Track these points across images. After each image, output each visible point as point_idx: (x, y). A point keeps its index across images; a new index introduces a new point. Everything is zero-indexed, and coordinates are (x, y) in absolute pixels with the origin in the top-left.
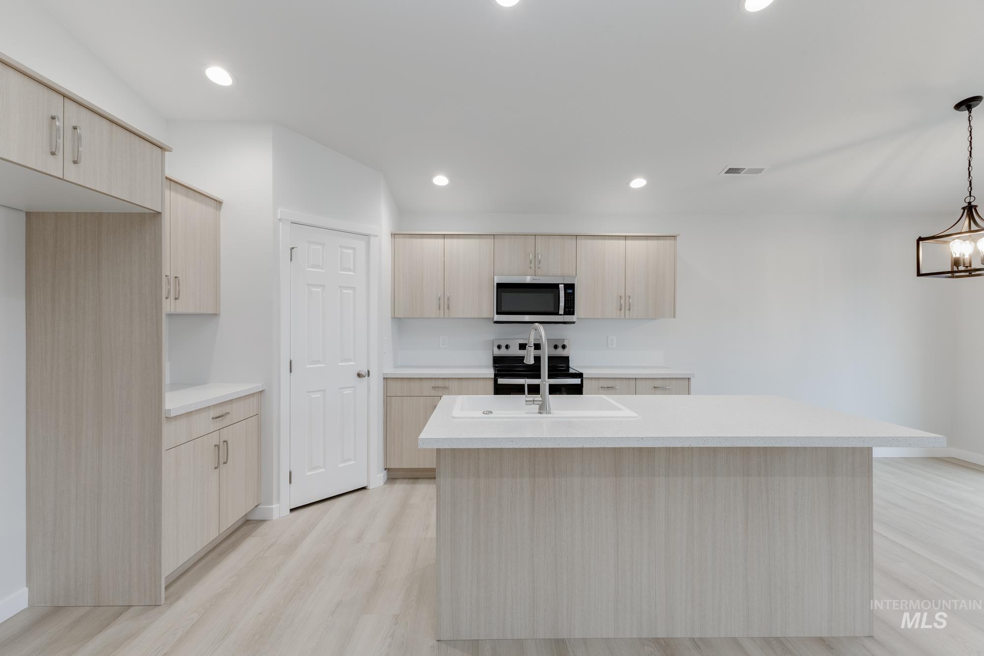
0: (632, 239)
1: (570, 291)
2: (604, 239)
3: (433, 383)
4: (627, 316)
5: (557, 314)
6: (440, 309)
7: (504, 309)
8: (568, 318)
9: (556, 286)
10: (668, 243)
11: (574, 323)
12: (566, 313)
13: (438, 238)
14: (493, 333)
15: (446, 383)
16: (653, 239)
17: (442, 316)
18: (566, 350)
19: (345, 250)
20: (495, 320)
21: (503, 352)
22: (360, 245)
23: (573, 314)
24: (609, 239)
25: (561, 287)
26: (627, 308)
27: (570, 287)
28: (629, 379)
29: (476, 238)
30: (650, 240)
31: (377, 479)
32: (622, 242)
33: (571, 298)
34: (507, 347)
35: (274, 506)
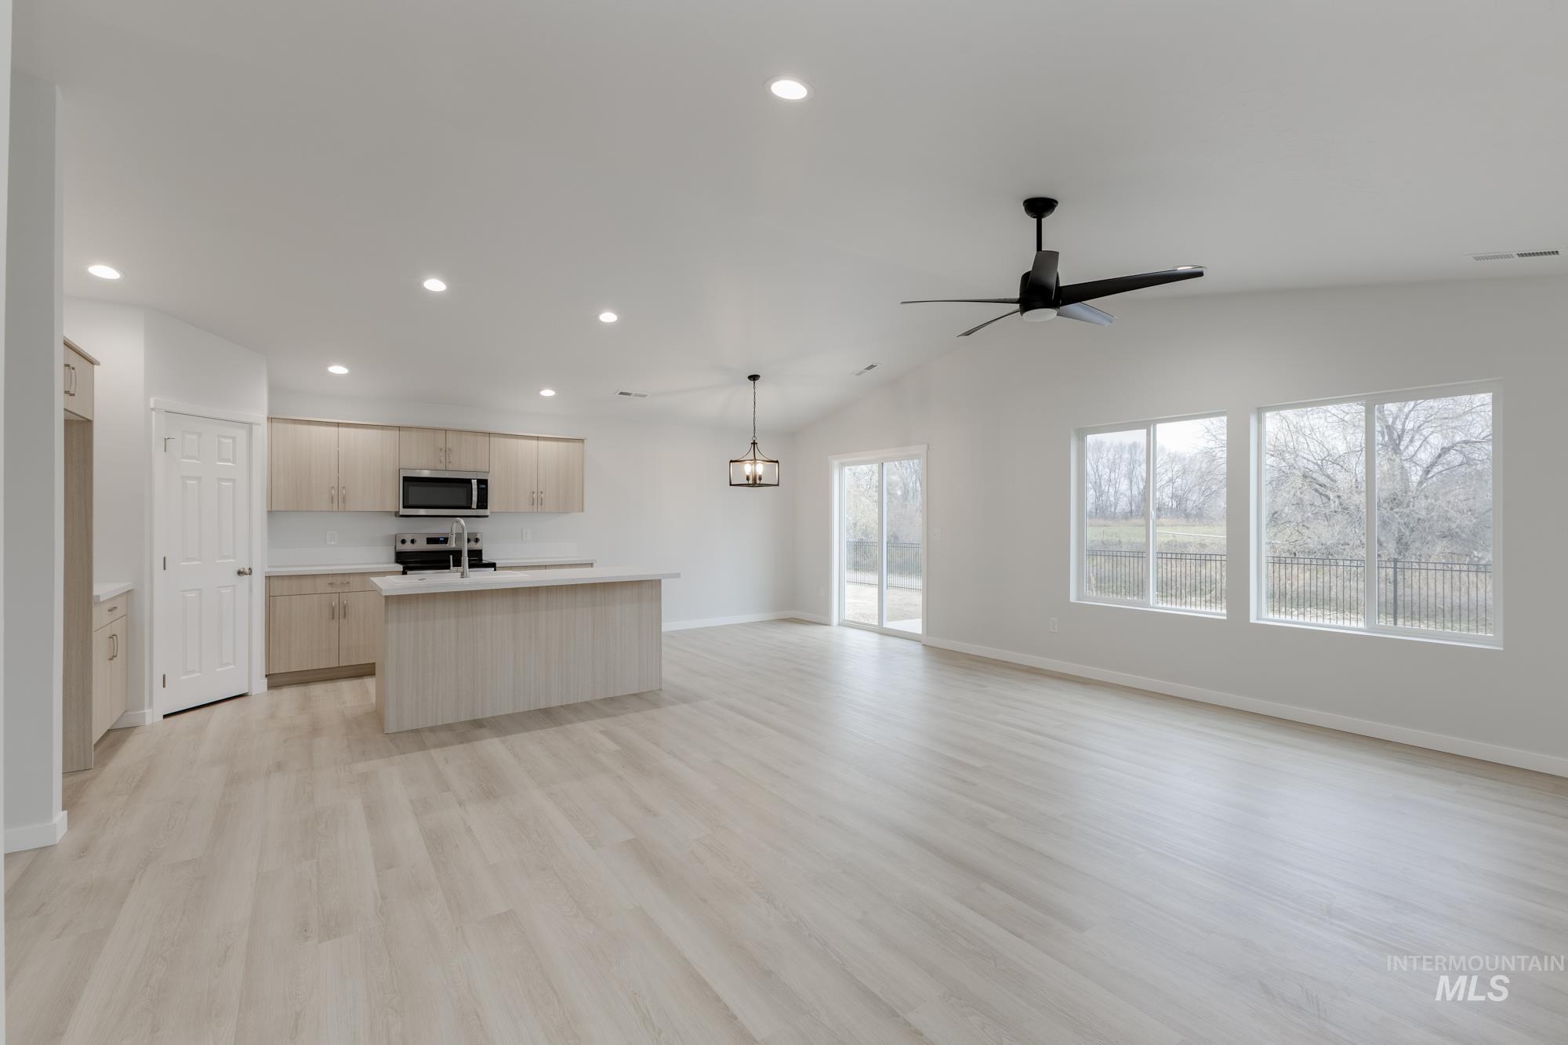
0: (544, 440)
1: (484, 486)
2: (517, 438)
3: (330, 580)
4: (539, 510)
5: (470, 508)
6: (332, 502)
7: (411, 503)
8: (481, 512)
9: (469, 481)
10: (576, 445)
11: (487, 516)
12: (478, 508)
13: (331, 426)
14: (395, 527)
15: (347, 579)
16: (563, 441)
17: (335, 509)
18: (479, 543)
19: (224, 440)
20: (401, 513)
21: (408, 547)
22: (241, 434)
23: (486, 507)
24: (522, 439)
25: (474, 482)
26: (539, 503)
27: (483, 483)
29: (377, 429)
30: (559, 441)
31: (260, 685)
32: (535, 442)
33: (484, 492)
34: (413, 541)
35: (146, 711)
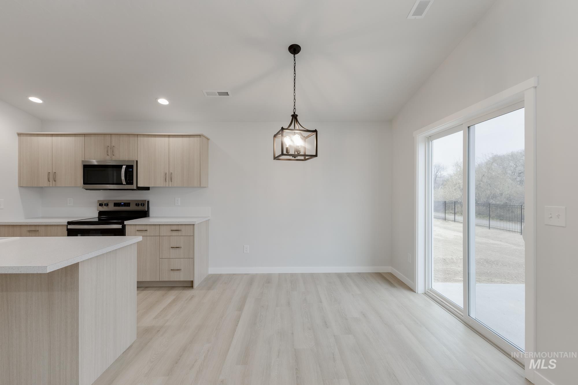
0: (173, 137)
1: (131, 170)
2: (155, 137)
3: (28, 228)
4: (170, 185)
5: (120, 184)
6: (49, 181)
7: (88, 181)
8: (128, 187)
9: (121, 166)
10: (196, 139)
12: (126, 184)
13: (48, 136)
15: (37, 228)
16: (186, 137)
17: (51, 185)
18: (145, 207)
20: (84, 188)
21: (104, 208)
23: (132, 184)
24: (158, 137)
25: (123, 167)
26: (170, 180)
27: (130, 168)
28: (155, 225)
29: (73, 136)
30: (184, 137)
32: (167, 139)
33: (131, 174)
34: (106, 205)
